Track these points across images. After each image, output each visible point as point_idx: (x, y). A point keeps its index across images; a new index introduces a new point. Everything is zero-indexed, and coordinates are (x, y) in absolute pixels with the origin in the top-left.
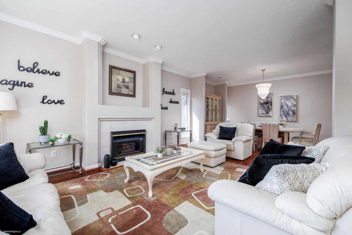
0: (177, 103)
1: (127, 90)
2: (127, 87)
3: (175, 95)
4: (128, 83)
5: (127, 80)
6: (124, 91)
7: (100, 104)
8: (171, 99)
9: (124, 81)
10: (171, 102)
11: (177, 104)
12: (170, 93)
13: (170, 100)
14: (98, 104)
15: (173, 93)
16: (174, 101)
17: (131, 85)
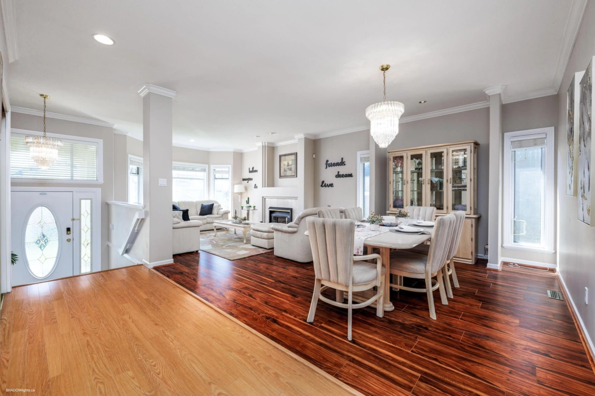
0: (350, 175)
1: (290, 172)
2: (291, 169)
3: (345, 165)
4: (291, 165)
5: (290, 163)
6: (289, 173)
7: (265, 187)
8: (338, 172)
9: (288, 165)
10: (339, 176)
11: (350, 178)
12: (337, 164)
13: (337, 174)
14: (263, 187)
15: (342, 163)
16: (343, 175)
17: (293, 167)
